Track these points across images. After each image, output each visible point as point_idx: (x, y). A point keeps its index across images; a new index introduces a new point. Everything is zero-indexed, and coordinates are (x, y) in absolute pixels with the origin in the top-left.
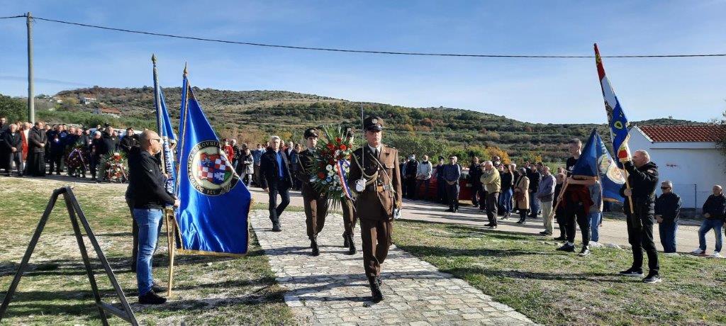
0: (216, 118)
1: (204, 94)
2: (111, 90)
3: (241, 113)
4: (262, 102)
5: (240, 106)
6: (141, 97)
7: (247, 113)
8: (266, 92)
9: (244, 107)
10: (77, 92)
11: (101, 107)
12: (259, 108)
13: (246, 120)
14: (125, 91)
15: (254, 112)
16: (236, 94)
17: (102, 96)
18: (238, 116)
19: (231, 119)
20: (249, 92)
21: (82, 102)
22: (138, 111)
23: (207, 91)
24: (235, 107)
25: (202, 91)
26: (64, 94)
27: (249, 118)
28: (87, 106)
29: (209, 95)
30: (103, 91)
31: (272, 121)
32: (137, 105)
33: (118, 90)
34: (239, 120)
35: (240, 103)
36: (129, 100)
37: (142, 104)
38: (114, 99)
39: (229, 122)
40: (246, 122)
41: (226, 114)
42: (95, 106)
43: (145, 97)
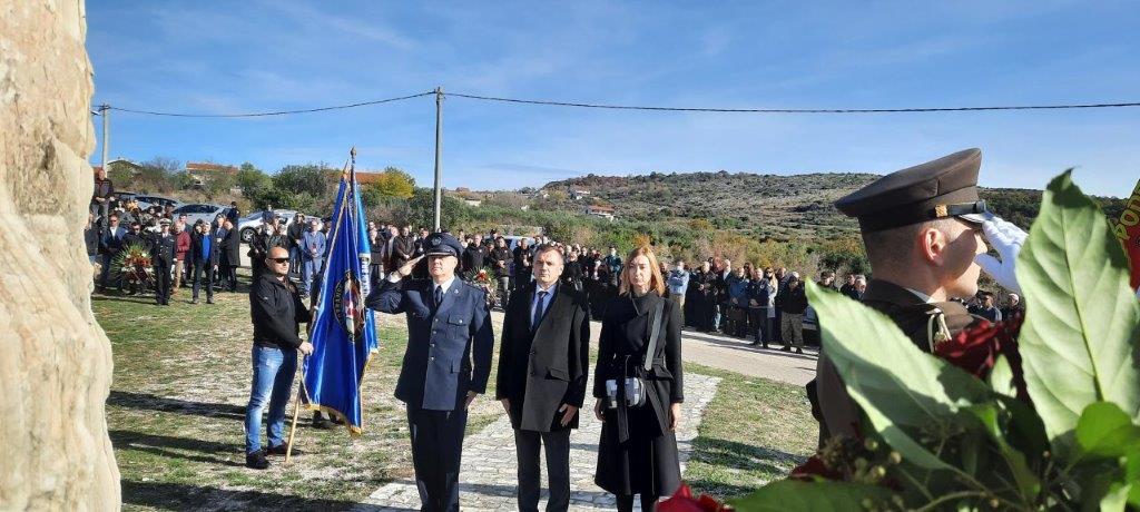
0: (750, 217)
1: (736, 182)
2: (609, 179)
3: (789, 210)
4: (824, 193)
5: (788, 199)
6: (647, 188)
7: (799, 210)
8: (832, 176)
9: (795, 201)
10: (568, 183)
11: (595, 203)
12: (819, 202)
13: (797, 220)
14: (627, 180)
15: (809, 208)
16: (783, 179)
17: (597, 187)
18: (785, 215)
19: (773, 220)
20: (805, 177)
21: (573, 197)
22: (642, 208)
23: (740, 177)
24: (781, 201)
25: (733, 177)
26: (554, 186)
27: (801, 217)
28: (578, 202)
29: (742, 183)
30: (600, 180)
31: (839, 223)
32: (642, 200)
33: (618, 179)
34: (785, 220)
35: (788, 194)
36: (631, 193)
37: (648, 198)
38: (612, 191)
39: (770, 224)
40: (796, 224)
41: (766, 212)
42: (588, 201)
43: (653, 188)
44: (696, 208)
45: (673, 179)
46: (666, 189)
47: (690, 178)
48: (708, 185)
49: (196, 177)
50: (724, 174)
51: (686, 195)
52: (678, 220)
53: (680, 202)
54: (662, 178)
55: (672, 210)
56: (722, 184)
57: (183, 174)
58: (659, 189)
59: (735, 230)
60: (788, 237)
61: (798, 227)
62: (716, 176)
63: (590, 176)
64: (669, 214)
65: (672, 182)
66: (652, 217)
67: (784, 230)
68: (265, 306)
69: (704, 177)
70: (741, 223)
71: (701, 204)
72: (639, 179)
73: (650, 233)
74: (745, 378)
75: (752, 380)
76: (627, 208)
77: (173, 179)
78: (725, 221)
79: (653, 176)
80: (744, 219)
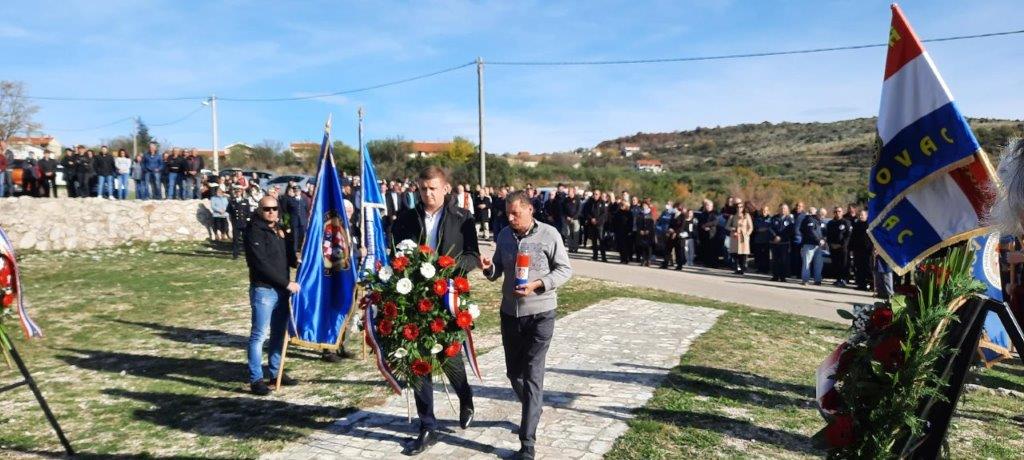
0: (794, 164)
1: (778, 132)
2: (657, 135)
3: (834, 154)
5: (831, 144)
6: (693, 142)
7: (842, 153)
9: (837, 145)
10: (619, 142)
11: (644, 158)
12: (863, 146)
13: (841, 164)
14: (673, 136)
15: (854, 151)
16: (826, 127)
17: (646, 144)
18: (828, 159)
19: (817, 165)
21: (623, 153)
22: (688, 160)
23: (783, 125)
24: (824, 146)
25: (776, 127)
26: (604, 145)
27: (846, 161)
28: (629, 158)
29: (785, 131)
30: (648, 137)
32: (688, 153)
33: (665, 135)
34: (829, 165)
35: (831, 140)
36: (678, 148)
37: (694, 151)
38: (660, 146)
39: (814, 169)
40: (840, 167)
41: (809, 158)
42: (637, 157)
43: (699, 141)
44: (741, 158)
45: (717, 132)
46: (711, 141)
47: (734, 130)
48: (752, 135)
49: (297, 155)
50: (767, 125)
51: (730, 146)
52: (724, 170)
53: (725, 153)
54: (707, 132)
55: (718, 161)
56: (766, 134)
57: (287, 155)
58: (704, 141)
59: (780, 176)
60: (831, 180)
61: (842, 170)
62: (760, 127)
63: (639, 135)
64: (714, 164)
65: (717, 134)
66: (698, 168)
67: (828, 173)
68: (254, 250)
69: (747, 128)
70: (785, 169)
71: (745, 154)
72: (685, 134)
73: (690, 182)
74: (753, 311)
75: (760, 312)
76: (674, 161)
77: (277, 158)
78: (769, 168)
79: (698, 131)
80: (788, 166)
